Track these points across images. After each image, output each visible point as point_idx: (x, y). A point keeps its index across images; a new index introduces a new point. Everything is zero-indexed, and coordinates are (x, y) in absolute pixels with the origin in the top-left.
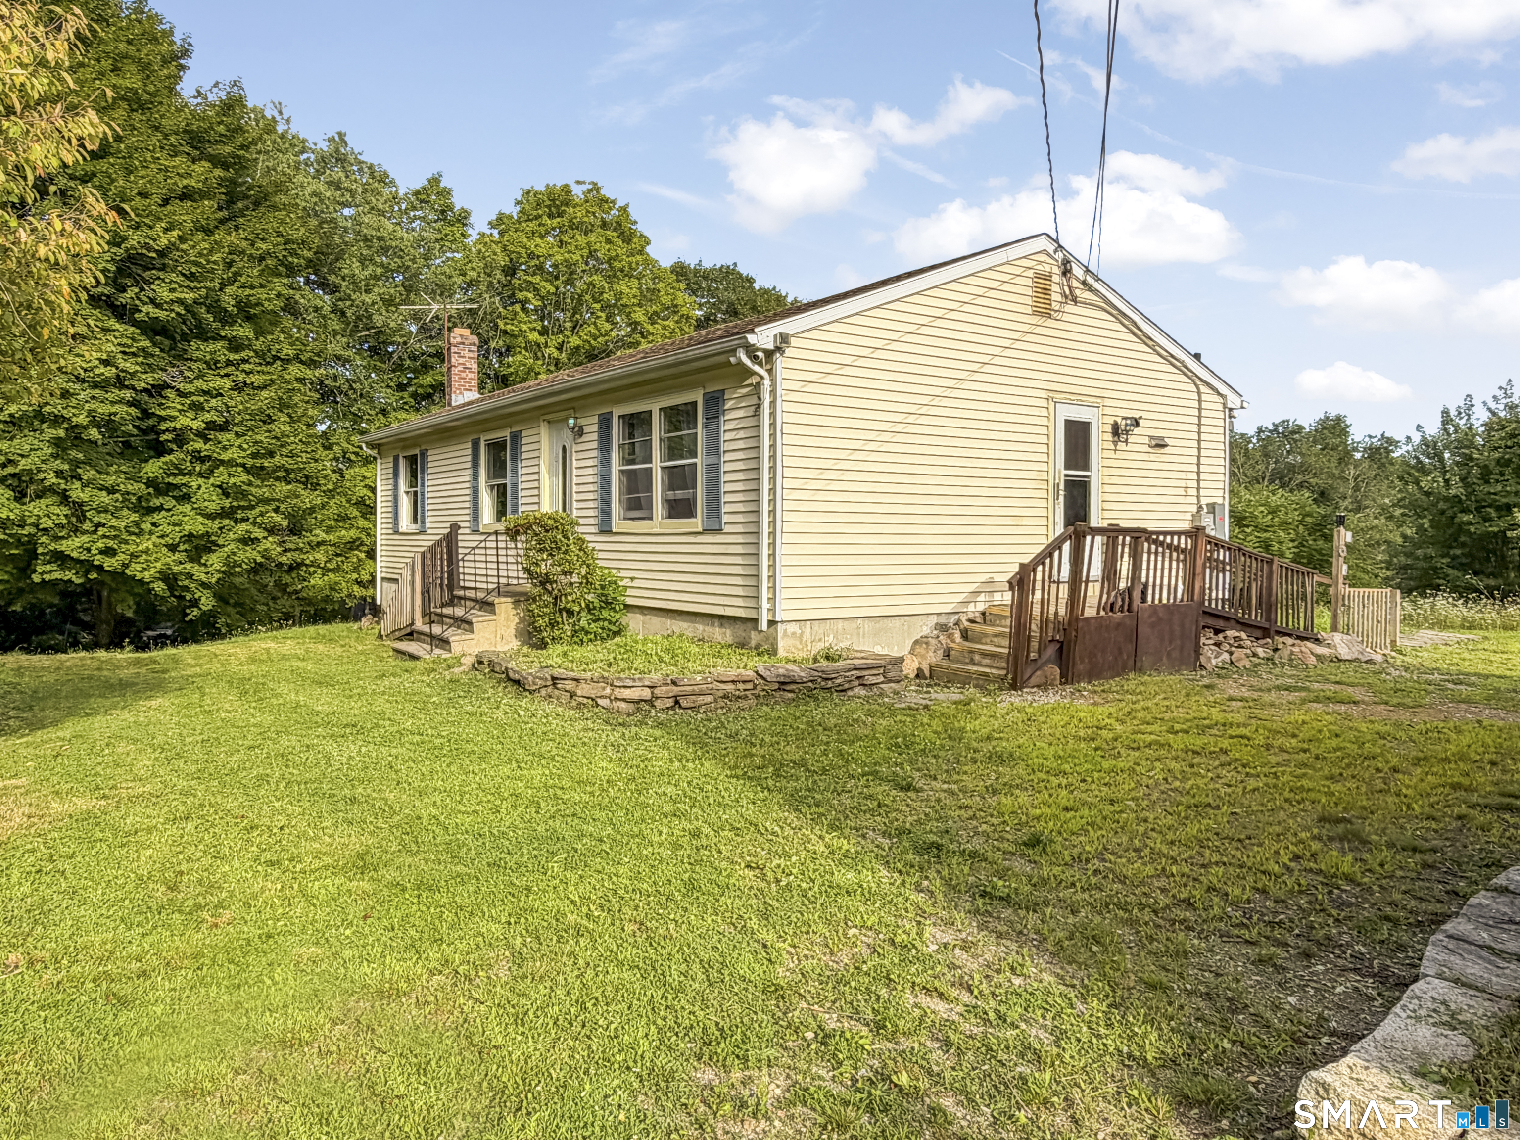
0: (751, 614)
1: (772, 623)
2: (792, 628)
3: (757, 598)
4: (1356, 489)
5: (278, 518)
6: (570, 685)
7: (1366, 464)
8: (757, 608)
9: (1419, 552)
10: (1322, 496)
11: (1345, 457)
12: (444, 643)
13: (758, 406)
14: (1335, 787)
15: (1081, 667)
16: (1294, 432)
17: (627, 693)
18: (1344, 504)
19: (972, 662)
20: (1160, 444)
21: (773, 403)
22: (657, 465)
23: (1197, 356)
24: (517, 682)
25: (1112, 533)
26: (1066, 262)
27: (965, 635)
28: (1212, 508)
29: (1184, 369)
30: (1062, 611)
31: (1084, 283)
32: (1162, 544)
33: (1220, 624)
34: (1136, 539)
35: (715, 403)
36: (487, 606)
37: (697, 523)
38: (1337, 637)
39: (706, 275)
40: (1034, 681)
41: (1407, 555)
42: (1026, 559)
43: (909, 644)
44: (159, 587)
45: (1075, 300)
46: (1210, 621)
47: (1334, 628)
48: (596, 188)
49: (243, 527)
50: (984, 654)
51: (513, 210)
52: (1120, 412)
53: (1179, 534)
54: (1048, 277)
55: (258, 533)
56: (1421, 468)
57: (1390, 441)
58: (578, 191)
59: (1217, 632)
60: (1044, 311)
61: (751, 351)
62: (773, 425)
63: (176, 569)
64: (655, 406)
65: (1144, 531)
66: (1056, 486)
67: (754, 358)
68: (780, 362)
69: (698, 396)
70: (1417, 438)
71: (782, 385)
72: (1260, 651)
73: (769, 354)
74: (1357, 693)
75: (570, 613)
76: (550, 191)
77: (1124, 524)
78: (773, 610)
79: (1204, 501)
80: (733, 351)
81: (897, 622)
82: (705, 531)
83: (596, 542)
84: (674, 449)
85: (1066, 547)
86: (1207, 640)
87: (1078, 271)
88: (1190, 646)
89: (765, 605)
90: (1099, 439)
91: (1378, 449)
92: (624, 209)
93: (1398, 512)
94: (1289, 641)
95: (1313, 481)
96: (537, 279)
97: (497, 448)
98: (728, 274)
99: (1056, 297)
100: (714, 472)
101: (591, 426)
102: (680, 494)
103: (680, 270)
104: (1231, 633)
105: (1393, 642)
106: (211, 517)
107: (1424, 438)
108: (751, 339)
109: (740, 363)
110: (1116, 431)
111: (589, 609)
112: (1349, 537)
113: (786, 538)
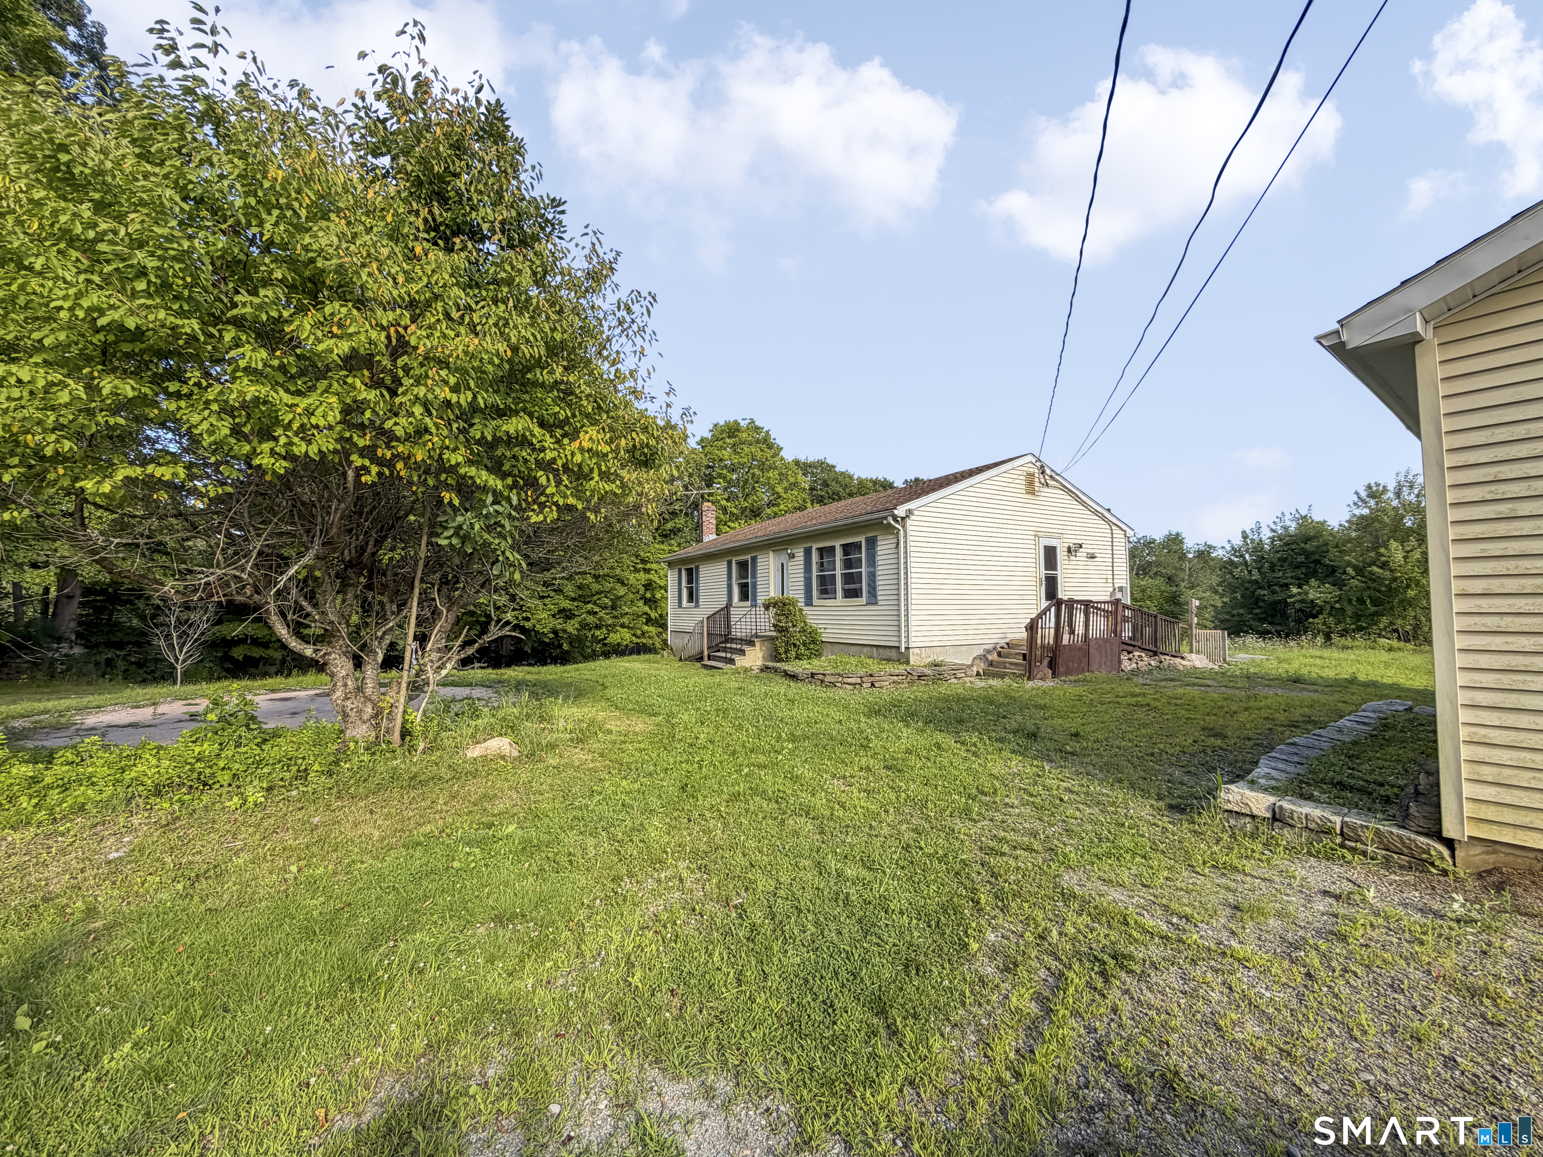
0: (896, 644)
1: (907, 648)
2: (917, 651)
3: (899, 636)
4: (1190, 575)
5: (606, 601)
6: (821, 677)
7: (1196, 561)
8: (900, 641)
9: (1235, 612)
10: (1170, 579)
11: (1183, 557)
12: (731, 661)
13: (898, 544)
14: (1207, 719)
15: (1061, 670)
16: (1150, 543)
17: (849, 680)
18: (1183, 584)
19: (1005, 668)
20: (1092, 557)
21: (905, 542)
22: (839, 572)
23: (1109, 510)
24: (794, 676)
25: (1071, 603)
26: (1042, 466)
27: (999, 654)
28: (1121, 589)
29: (1103, 518)
30: (1051, 642)
31: (1051, 477)
32: (1097, 608)
33: (1131, 648)
34: (1086, 606)
35: (872, 543)
36: (751, 643)
37: (864, 600)
38: (1194, 656)
39: (811, 465)
40: (1039, 676)
41: (1228, 613)
42: (1033, 616)
43: (971, 659)
44: (551, 635)
45: (1047, 485)
46: (1125, 647)
47: (1191, 652)
48: (752, 421)
49: (590, 606)
50: (1012, 664)
51: (708, 435)
52: (1071, 541)
53: (1105, 603)
54: (1033, 475)
55: (597, 609)
56: (1231, 562)
57: (1210, 547)
58: (743, 424)
59: (1129, 653)
60: (1031, 490)
61: (895, 518)
62: (906, 552)
63: (559, 627)
64: (837, 544)
65: (1091, 601)
66: (1041, 579)
67: (897, 521)
68: (909, 522)
69: (862, 539)
70: (1228, 548)
71: (910, 533)
72: (1153, 663)
73: (903, 519)
74: (1209, 682)
75: (795, 645)
76: (727, 424)
77: (1076, 598)
78: (907, 642)
79: (1116, 586)
80: (886, 518)
81: (965, 648)
82: (867, 604)
83: (807, 610)
84: (848, 564)
85: (1053, 609)
86: (1124, 657)
87: (1048, 471)
88: (1116, 659)
89: (903, 640)
90: (1061, 555)
91: (1203, 552)
92: (767, 432)
93: (1220, 589)
94: (1168, 658)
95: (1164, 571)
96: (725, 472)
97: (743, 565)
98: (822, 465)
99: (1037, 484)
100: (872, 576)
101: (800, 553)
102: (852, 586)
103: (797, 463)
104: (1136, 654)
105: (1224, 659)
106: (573, 600)
107: (1233, 548)
108: (896, 512)
109: (889, 524)
110: (1069, 550)
111: (804, 644)
112: (1197, 603)
113: (913, 607)
